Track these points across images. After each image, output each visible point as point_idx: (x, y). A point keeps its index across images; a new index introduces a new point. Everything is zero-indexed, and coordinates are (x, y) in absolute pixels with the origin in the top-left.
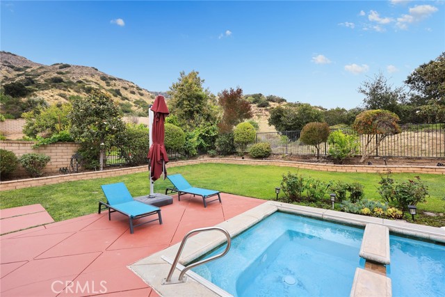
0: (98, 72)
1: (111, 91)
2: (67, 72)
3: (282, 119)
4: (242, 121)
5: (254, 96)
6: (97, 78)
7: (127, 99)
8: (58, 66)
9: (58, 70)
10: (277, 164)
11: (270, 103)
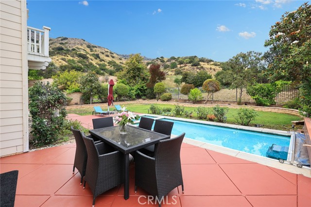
0: (85, 42)
1: (93, 55)
2: (66, 43)
5: (190, 58)
6: (84, 47)
7: (103, 60)
8: (60, 39)
9: (60, 42)
10: (171, 104)
11: (200, 63)
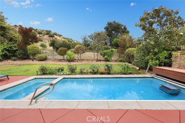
3: (55, 44)
4: (33, 44)
5: (47, 31)
10: (49, 63)
11: (55, 36)
